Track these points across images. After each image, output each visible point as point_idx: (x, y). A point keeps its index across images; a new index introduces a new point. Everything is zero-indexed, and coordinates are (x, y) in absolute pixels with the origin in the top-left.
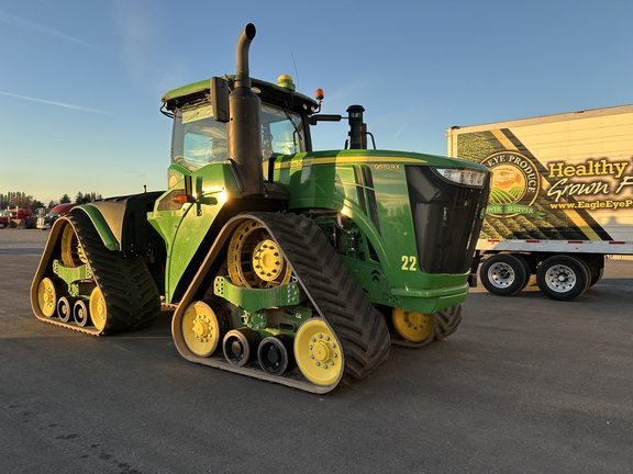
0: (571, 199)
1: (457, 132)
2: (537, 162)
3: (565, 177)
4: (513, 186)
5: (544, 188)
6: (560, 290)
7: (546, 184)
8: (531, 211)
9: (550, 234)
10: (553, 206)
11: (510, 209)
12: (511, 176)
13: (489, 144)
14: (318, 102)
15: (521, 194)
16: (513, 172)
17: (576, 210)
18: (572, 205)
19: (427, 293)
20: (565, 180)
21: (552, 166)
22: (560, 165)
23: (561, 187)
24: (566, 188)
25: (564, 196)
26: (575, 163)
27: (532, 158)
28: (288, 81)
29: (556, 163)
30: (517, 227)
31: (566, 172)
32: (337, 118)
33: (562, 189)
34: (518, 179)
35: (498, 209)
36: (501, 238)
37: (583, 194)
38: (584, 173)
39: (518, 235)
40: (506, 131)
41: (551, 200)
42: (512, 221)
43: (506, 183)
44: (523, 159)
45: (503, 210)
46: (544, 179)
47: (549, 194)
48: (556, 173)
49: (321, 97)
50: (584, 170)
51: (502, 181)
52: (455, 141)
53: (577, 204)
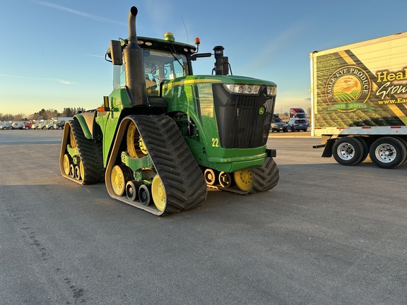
0: (393, 97)
1: (316, 55)
2: (369, 72)
3: (388, 81)
4: (353, 89)
5: (374, 90)
6: (387, 161)
7: (375, 86)
8: (365, 106)
9: (378, 122)
10: (380, 103)
11: (351, 106)
12: (352, 83)
13: (337, 62)
14: (196, 46)
15: (358, 95)
16: (353, 79)
17: (396, 104)
18: (393, 101)
19: (225, 160)
20: (389, 83)
21: (379, 74)
22: (385, 73)
23: (385, 89)
24: (389, 89)
25: (387, 95)
26: (395, 70)
27: (365, 69)
28: (170, 36)
29: (382, 71)
30: (356, 118)
31: (389, 77)
32: (209, 55)
33: (386, 90)
34: (356, 84)
35: (343, 106)
36: (345, 126)
37: (401, 93)
38: (402, 78)
39: (357, 124)
40: (348, 52)
41: (379, 98)
42: (352, 114)
43: (348, 88)
44: (359, 70)
45: (347, 106)
46: (374, 84)
47: (377, 94)
48: (382, 79)
49: (198, 43)
50: (402, 76)
51: (345, 87)
52: (315, 61)
53: (397, 100)
